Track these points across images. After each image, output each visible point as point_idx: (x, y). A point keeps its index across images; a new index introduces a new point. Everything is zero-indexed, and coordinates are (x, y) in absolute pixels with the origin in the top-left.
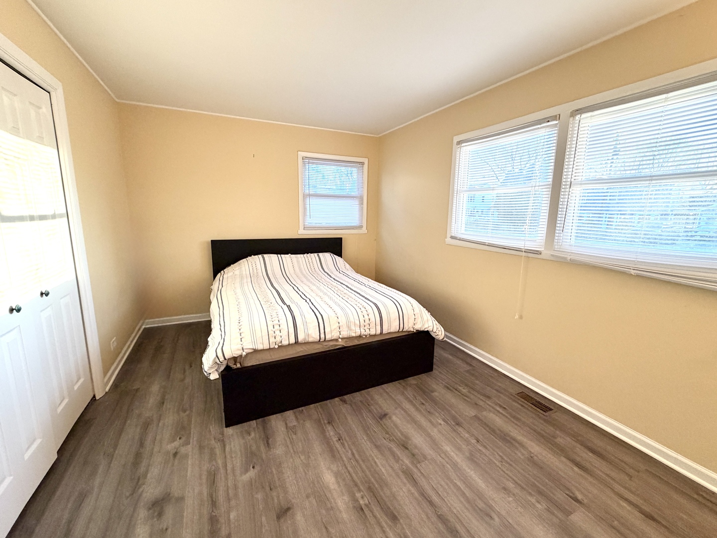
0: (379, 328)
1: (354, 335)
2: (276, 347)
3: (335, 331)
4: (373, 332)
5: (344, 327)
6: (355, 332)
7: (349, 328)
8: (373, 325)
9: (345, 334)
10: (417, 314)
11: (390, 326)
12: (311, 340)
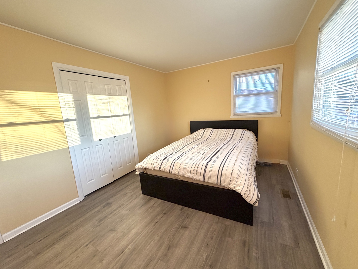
0: (202, 177)
1: (186, 176)
2: (153, 169)
3: (177, 171)
4: (198, 178)
5: (181, 170)
6: (187, 175)
7: (184, 171)
8: (199, 174)
9: (181, 173)
10: (234, 177)
11: (210, 178)
12: (165, 171)
